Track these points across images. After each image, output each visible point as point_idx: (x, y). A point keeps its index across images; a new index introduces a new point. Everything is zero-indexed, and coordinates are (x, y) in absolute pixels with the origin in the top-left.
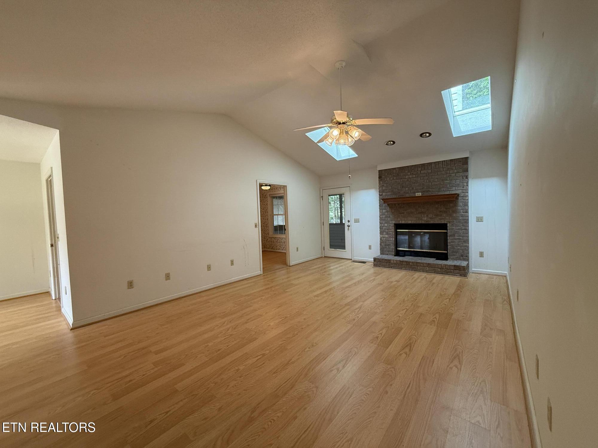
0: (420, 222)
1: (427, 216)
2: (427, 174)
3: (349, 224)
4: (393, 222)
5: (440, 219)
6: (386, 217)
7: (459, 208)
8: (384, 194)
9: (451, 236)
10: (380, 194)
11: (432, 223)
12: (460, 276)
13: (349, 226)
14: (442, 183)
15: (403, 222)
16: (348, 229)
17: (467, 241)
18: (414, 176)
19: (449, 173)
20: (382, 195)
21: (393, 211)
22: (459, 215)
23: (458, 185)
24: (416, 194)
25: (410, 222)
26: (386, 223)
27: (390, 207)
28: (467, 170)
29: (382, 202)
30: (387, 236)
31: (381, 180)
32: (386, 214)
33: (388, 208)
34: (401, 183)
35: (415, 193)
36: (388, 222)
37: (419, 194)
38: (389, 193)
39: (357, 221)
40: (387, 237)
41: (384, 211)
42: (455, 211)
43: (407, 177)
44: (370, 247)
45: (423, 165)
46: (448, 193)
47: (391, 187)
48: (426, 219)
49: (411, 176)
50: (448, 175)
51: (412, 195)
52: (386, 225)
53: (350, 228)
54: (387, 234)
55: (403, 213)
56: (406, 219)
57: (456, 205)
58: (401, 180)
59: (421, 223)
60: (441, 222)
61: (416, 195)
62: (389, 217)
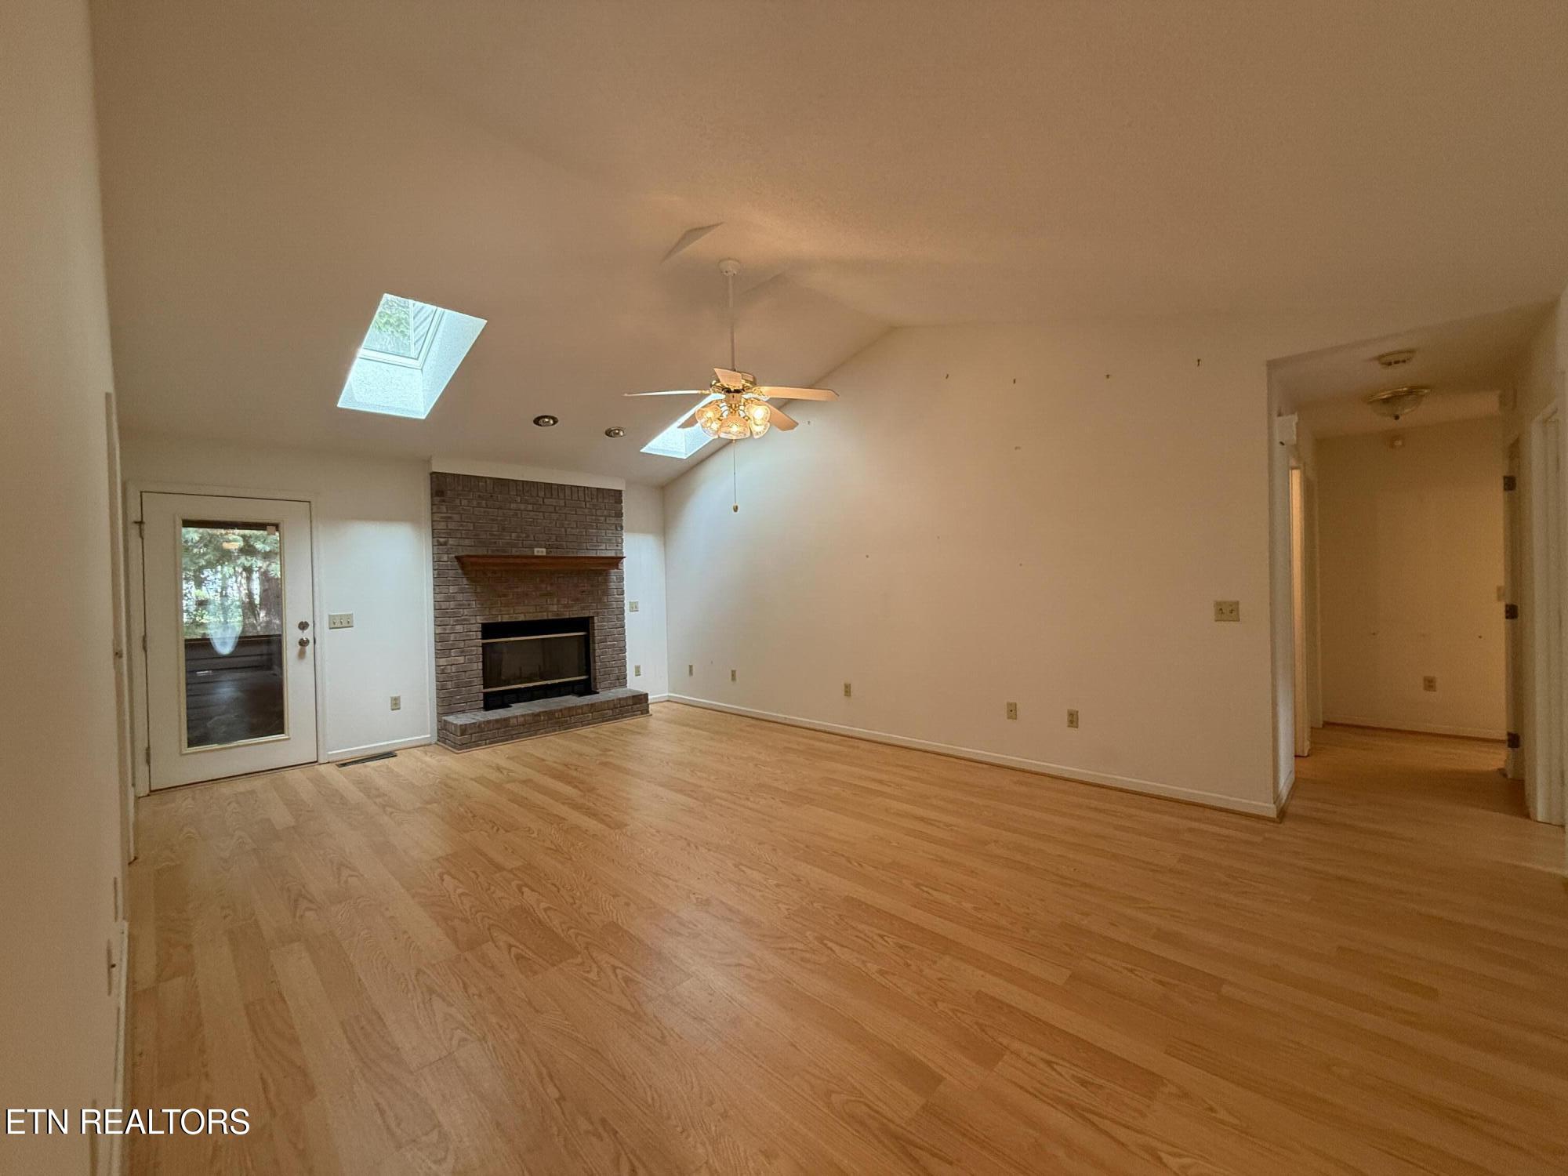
0: (544, 616)
1: (558, 601)
2: (557, 509)
3: (307, 634)
4: (480, 619)
5: (583, 608)
6: (460, 606)
7: (612, 585)
8: (451, 541)
9: (601, 641)
10: (442, 540)
11: (568, 617)
12: (642, 714)
13: (303, 643)
14: (584, 533)
15: (506, 619)
16: (302, 655)
17: (623, 650)
18: (530, 507)
19: (596, 516)
20: (445, 544)
21: (478, 590)
22: (613, 599)
23: (610, 540)
24: (536, 550)
25: (521, 618)
26: (458, 622)
27: (468, 579)
28: (619, 515)
29: (447, 565)
30: (461, 660)
31: (444, 501)
32: (460, 597)
33: (465, 581)
34: (499, 518)
35: (532, 547)
36: (465, 620)
37: (540, 551)
38: (467, 542)
39: (341, 623)
40: (462, 662)
41: (452, 589)
42: (606, 592)
43: (513, 506)
44: (396, 704)
45: (549, 486)
46: (592, 554)
47: (474, 526)
48: (555, 608)
49: (522, 507)
50: (594, 517)
51: (527, 552)
52: (459, 628)
53: (309, 648)
54: (462, 652)
55: (505, 596)
56: (512, 612)
57: (606, 581)
58: (500, 512)
59: (546, 618)
60: (584, 614)
61: (536, 554)
62: (469, 605)
